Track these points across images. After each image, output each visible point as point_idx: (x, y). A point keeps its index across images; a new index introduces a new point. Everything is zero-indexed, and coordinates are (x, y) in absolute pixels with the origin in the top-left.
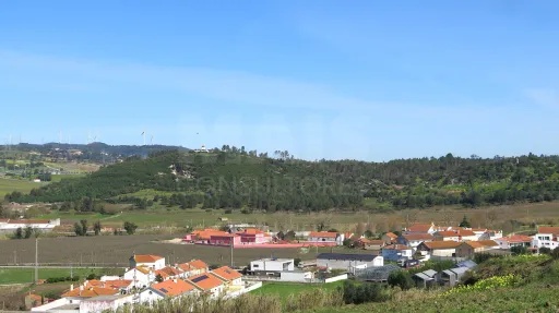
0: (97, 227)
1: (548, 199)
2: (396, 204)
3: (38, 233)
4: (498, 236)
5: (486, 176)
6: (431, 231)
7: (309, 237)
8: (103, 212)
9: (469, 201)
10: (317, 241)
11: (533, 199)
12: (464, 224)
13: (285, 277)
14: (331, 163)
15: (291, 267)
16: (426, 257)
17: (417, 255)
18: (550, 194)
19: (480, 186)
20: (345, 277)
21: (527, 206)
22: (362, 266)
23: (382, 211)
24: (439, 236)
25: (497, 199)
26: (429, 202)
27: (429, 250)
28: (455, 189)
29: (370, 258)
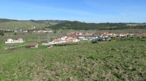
0: (57, 32)
1: (122, 29)
2: (100, 29)
3: (49, 32)
4: (115, 34)
5: (113, 26)
6: (105, 33)
7: (87, 34)
8: (58, 30)
9: (111, 29)
10: (88, 35)
11: (120, 29)
12: (110, 32)
13: (83, 39)
14: (91, 23)
15: (84, 38)
16: (104, 37)
17: (102, 37)
18: (123, 28)
19: (112, 27)
20: (92, 40)
21: (119, 30)
22: (94, 38)
23: (97, 30)
24: (106, 34)
25: (115, 29)
26: (105, 29)
27: (104, 36)
28: (109, 27)
29: (96, 37)
